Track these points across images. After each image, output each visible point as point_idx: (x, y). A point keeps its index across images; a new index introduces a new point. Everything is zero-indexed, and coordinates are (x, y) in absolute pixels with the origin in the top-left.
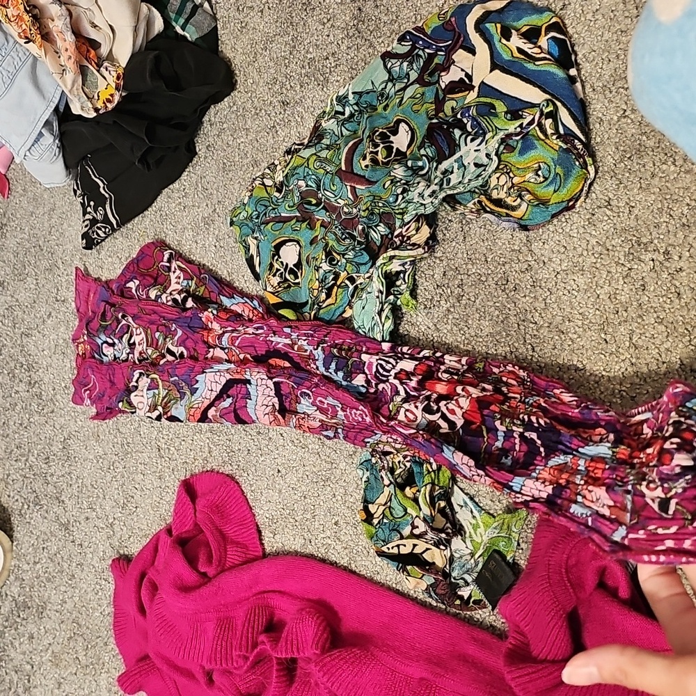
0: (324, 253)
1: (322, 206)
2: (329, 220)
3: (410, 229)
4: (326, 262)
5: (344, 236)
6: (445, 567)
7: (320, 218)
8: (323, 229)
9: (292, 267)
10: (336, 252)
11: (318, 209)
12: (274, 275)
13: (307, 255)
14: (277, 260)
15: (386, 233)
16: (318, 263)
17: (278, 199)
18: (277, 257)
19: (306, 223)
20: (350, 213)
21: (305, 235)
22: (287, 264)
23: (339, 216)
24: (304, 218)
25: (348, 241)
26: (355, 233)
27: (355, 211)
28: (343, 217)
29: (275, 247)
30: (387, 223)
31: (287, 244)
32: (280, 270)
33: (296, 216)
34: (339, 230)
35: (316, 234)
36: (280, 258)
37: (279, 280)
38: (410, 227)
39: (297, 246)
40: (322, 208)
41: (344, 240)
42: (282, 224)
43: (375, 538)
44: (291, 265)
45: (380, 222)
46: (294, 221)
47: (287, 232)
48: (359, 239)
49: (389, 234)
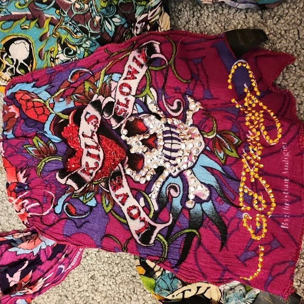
0: (59, 45)
1: (52, 4)
2: (59, 17)
3: (156, 14)
4: (62, 53)
5: (75, 31)
6: (220, 299)
7: (50, 16)
8: (52, 27)
9: (23, 62)
10: (71, 44)
11: (48, 7)
12: (4, 71)
13: (39, 50)
14: (7, 57)
15: (122, 23)
16: (53, 55)
17: (2, 3)
18: (6, 55)
19: (35, 21)
20: (81, 9)
21: (34, 33)
22: (17, 61)
23: (71, 12)
24: (34, 16)
25: (79, 35)
26: (86, 27)
27: (86, 6)
28: (75, 13)
29: (4, 45)
30: (124, 14)
31: (15, 42)
32: (9, 66)
33: (26, 15)
34: (70, 25)
35: (45, 31)
36: (10, 55)
37: (10, 74)
38: (156, 11)
39: (26, 43)
40: (52, 7)
41: (76, 34)
42: (12, 22)
43: (158, 289)
44: (21, 61)
45: (117, 13)
46: (24, 19)
47: (16, 30)
48: (92, 31)
49: (125, 24)
